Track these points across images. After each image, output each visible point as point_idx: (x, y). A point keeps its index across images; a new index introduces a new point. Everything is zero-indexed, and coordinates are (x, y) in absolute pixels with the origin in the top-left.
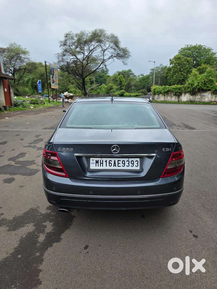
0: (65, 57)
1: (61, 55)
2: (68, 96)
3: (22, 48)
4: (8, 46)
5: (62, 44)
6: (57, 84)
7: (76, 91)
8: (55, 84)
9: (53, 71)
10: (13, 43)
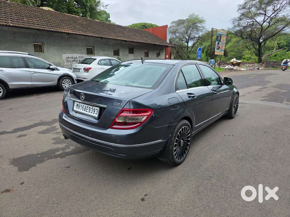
0: (242, 22)
1: (237, 20)
2: (235, 63)
3: (199, 18)
4: (188, 17)
5: (241, 8)
6: (223, 50)
7: (251, 57)
8: (220, 50)
9: (221, 38)
10: (192, 14)
